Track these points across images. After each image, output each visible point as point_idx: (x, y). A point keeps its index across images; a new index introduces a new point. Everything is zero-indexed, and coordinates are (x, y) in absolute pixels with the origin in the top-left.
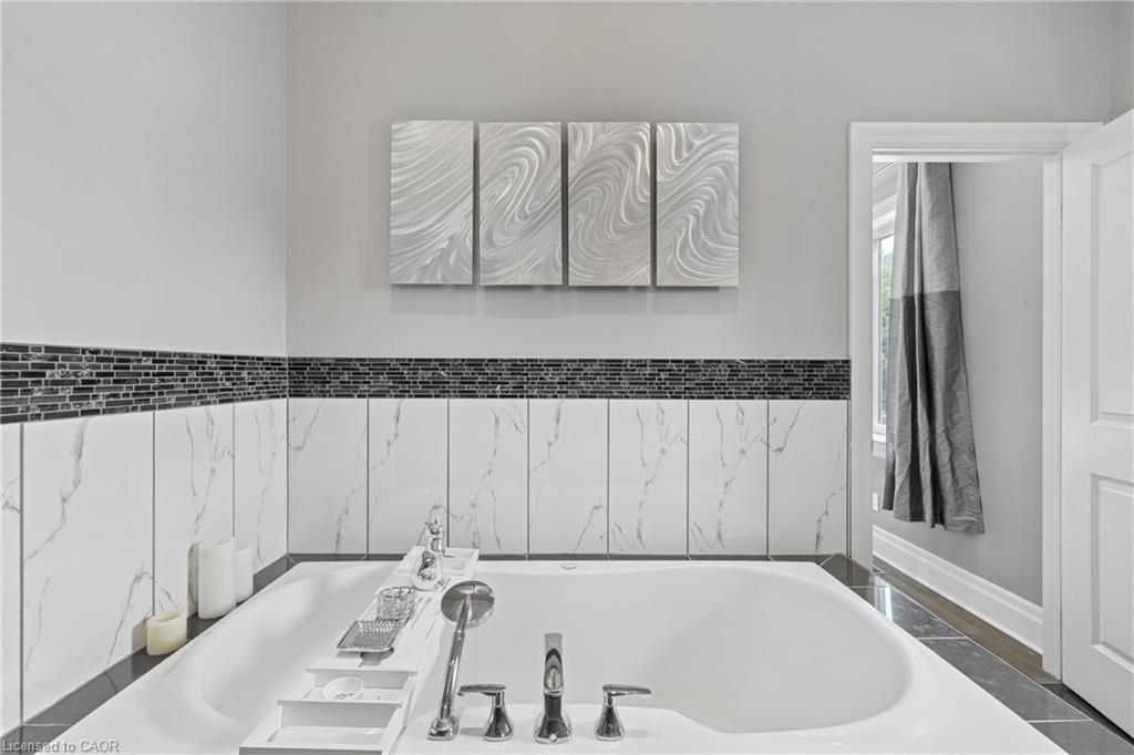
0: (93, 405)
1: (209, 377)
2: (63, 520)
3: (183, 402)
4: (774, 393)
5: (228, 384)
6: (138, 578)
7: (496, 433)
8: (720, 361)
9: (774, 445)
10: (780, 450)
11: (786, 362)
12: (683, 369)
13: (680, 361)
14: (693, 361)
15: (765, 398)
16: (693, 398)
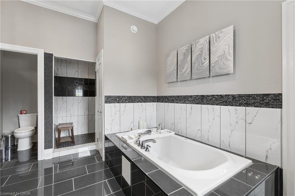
0: (127, 102)
1: (142, 99)
2: (124, 113)
3: (138, 102)
4: (247, 105)
5: (145, 100)
6: (132, 122)
7: (181, 111)
8: (230, 95)
9: (248, 121)
10: (250, 123)
11: (253, 95)
12: (219, 97)
13: (218, 95)
14: (222, 95)
15: (244, 106)
16: (222, 105)
